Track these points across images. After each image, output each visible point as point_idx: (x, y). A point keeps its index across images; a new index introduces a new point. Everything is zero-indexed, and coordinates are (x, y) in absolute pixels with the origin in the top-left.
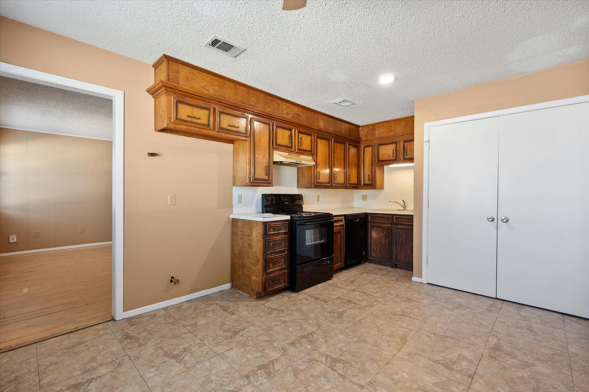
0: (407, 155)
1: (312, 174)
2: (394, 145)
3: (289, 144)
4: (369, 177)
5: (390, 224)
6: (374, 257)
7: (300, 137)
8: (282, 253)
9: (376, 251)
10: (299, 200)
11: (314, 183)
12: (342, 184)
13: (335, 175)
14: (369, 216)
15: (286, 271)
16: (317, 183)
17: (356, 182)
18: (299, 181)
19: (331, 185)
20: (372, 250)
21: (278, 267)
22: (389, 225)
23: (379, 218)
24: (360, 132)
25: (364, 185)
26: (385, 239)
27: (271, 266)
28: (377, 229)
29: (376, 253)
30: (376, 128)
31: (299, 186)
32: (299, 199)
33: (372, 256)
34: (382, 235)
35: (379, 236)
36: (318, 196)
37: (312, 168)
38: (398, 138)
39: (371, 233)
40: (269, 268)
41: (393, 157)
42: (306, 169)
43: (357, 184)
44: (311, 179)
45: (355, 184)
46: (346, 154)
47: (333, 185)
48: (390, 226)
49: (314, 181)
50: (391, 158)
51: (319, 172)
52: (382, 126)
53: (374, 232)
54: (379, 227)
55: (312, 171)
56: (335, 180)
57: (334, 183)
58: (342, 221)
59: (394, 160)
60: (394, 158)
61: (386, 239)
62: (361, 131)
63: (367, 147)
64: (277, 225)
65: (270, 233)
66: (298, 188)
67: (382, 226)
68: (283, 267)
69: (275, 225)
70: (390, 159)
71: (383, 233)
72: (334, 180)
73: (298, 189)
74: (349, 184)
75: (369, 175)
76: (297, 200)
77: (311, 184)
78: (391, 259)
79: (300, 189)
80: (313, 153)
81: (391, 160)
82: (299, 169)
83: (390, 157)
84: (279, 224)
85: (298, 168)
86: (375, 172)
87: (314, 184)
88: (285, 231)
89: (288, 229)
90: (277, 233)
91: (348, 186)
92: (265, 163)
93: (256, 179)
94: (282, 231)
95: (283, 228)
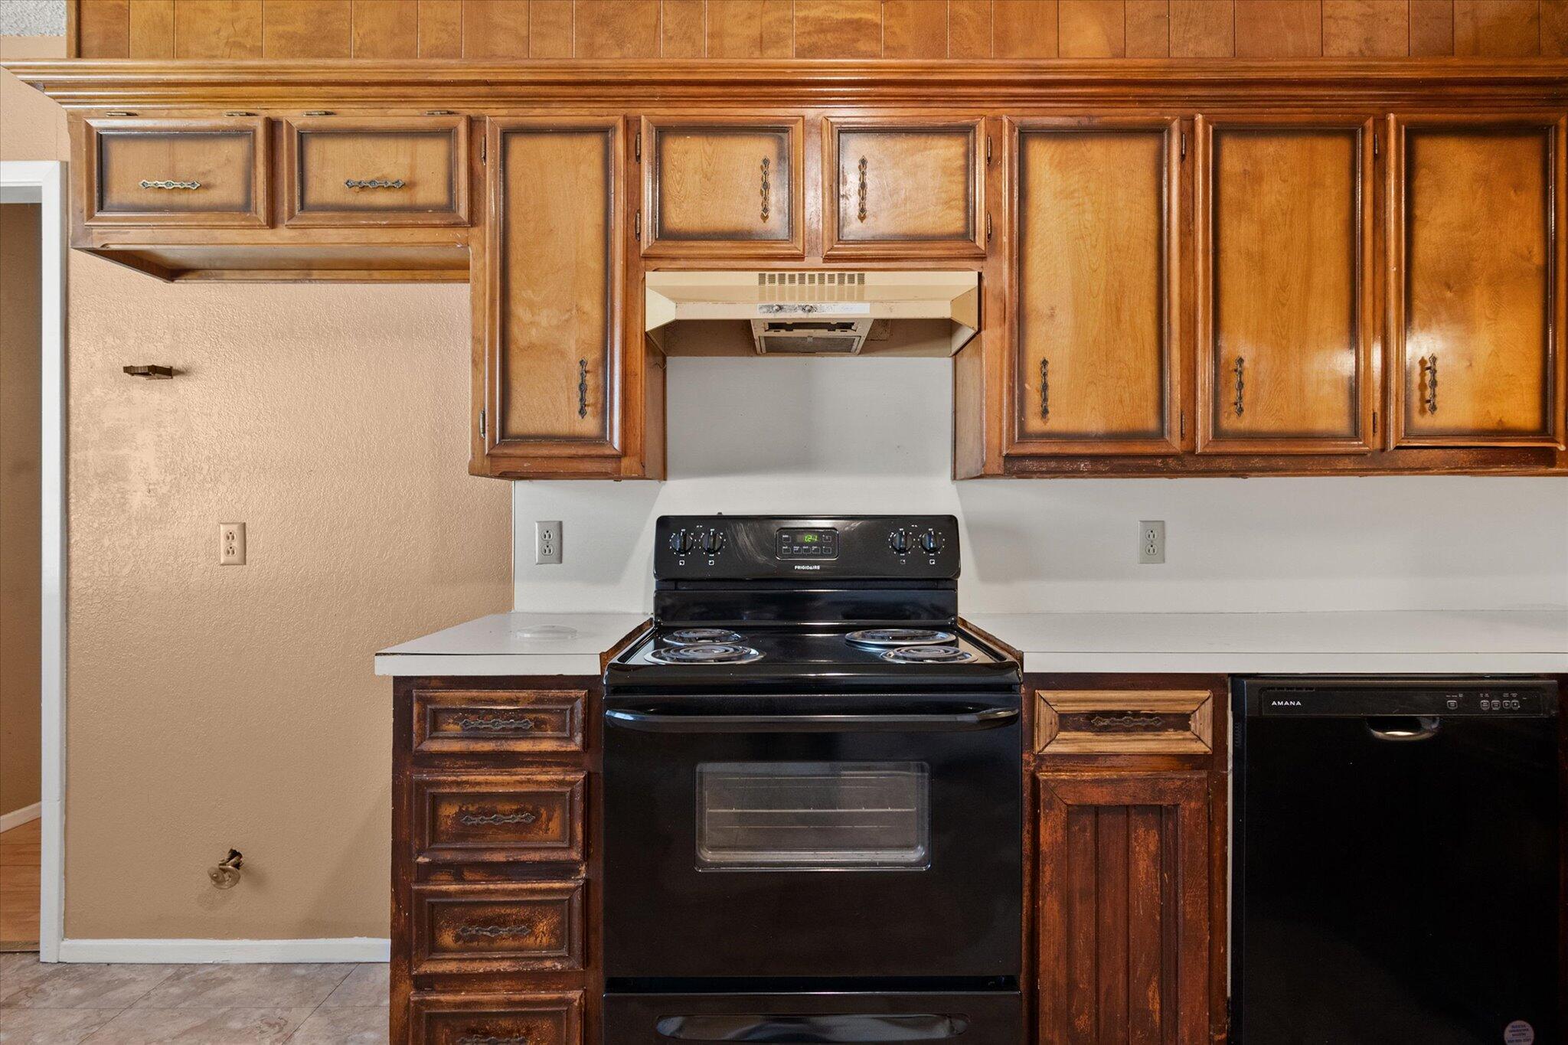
1: (981, 381)
3: (764, 217)
7: (852, 160)
8: (540, 880)
11: (1001, 440)
15: (575, 995)
16: (1031, 438)
18: (957, 435)
21: (503, 959)
27: (447, 938)
31: (957, 466)
36: (1154, 527)
40: (434, 949)
43: (1540, 433)
44: (982, 418)
45: (1506, 432)
49: (1001, 429)
51: (1049, 363)
55: (981, 364)
56: (1236, 409)
57: (1223, 437)
58: (1187, 728)
64: (495, 702)
65: (436, 746)
66: (954, 477)
68: (548, 964)
69: (474, 700)
77: (981, 451)
80: (980, 242)
84: (510, 701)
85: (955, 361)
87: (1000, 449)
88: (562, 746)
89: (580, 735)
90: (494, 751)
91: (1398, 448)
92: (577, 349)
93: (517, 437)
94: (537, 742)
95: (548, 726)
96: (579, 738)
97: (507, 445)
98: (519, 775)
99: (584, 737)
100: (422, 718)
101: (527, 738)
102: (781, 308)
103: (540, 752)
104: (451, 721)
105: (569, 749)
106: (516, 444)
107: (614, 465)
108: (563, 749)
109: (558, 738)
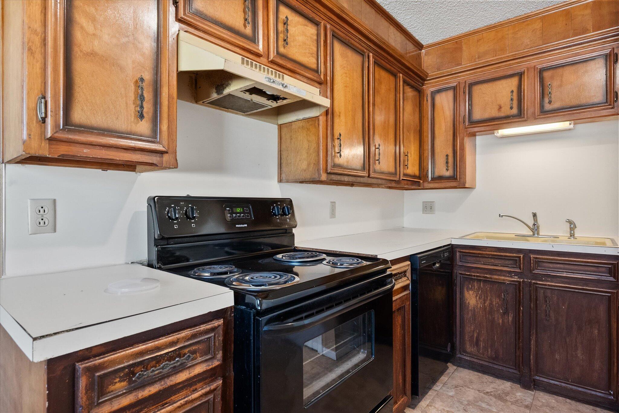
0: (550, 102)
1: (319, 139)
2: (514, 81)
3: (245, 26)
4: (447, 159)
5: (516, 274)
6: (471, 355)
7: (282, 17)
9: (478, 340)
10: (282, 215)
11: (327, 166)
12: (390, 174)
13: (377, 150)
14: (458, 254)
16: (335, 166)
17: (417, 173)
18: (284, 161)
19: (369, 176)
20: (467, 338)
22: (516, 279)
23: (484, 259)
24: (423, 60)
25: (433, 179)
26: (504, 313)
28: (479, 288)
29: (477, 344)
30: (464, 48)
31: (283, 176)
32: (281, 212)
33: (465, 352)
34: (496, 301)
35: (487, 303)
36: (333, 204)
37: (321, 123)
38: (526, 61)
39: (462, 293)
41: (511, 108)
42: (303, 127)
43: (419, 177)
44: (318, 155)
45: (414, 176)
46: (398, 102)
47: (372, 175)
48: (519, 282)
49: (327, 161)
50: (507, 111)
51: (340, 135)
52: (478, 41)
53: (471, 292)
54: (486, 281)
55: (319, 131)
56: (377, 162)
57: (375, 172)
58: (406, 276)
59: (514, 116)
60: (515, 111)
61: (506, 313)
62: (426, 58)
63: (439, 91)
66: (280, 181)
67: (496, 279)
70: (502, 114)
71: (499, 296)
72: (375, 163)
73: (282, 184)
74: (405, 175)
75: (447, 156)
76: (276, 216)
77: (318, 170)
78: (523, 365)
79: (285, 185)
80: (322, 77)
81: (507, 117)
82: (284, 131)
83: (503, 109)
85: (280, 127)
86: (463, 149)
87: (326, 170)
88: (209, 366)
89: (221, 352)
90: (160, 391)
91: (403, 179)
92: (133, 68)
93: (80, 126)
94: (191, 370)
95: (198, 354)
96: (220, 355)
97: (70, 131)
98: (177, 402)
99: (223, 353)
100: (90, 388)
101: (185, 369)
102: (274, 82)
103: (195, 375)
104: (117, 380)
105: (214, 366)
106: (80, 132)
107: (158, 159)
108: (210, 367)
109: (206, 361)
